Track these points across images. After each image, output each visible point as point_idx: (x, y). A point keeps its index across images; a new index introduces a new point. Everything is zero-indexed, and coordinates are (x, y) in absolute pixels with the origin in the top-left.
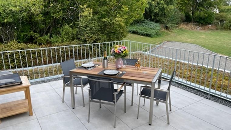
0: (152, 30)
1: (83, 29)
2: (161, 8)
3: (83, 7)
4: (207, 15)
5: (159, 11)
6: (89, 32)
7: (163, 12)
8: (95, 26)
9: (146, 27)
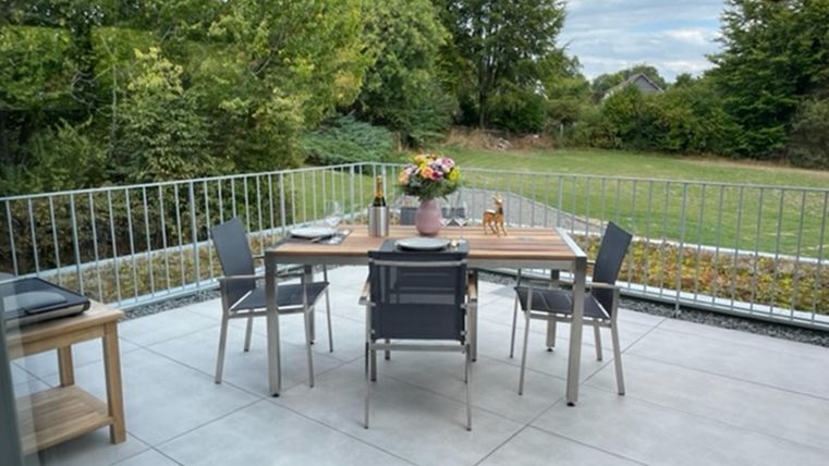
0: (366, 150)
1: (142, 139)
2: (389, 76)
3: (147, 57)
4: (524, 104)
5: (383, 86)
6: (167, 149)
7: (397, 90)
8: (190, 127)
9: (345, 139)
